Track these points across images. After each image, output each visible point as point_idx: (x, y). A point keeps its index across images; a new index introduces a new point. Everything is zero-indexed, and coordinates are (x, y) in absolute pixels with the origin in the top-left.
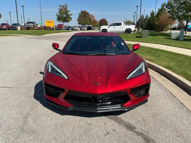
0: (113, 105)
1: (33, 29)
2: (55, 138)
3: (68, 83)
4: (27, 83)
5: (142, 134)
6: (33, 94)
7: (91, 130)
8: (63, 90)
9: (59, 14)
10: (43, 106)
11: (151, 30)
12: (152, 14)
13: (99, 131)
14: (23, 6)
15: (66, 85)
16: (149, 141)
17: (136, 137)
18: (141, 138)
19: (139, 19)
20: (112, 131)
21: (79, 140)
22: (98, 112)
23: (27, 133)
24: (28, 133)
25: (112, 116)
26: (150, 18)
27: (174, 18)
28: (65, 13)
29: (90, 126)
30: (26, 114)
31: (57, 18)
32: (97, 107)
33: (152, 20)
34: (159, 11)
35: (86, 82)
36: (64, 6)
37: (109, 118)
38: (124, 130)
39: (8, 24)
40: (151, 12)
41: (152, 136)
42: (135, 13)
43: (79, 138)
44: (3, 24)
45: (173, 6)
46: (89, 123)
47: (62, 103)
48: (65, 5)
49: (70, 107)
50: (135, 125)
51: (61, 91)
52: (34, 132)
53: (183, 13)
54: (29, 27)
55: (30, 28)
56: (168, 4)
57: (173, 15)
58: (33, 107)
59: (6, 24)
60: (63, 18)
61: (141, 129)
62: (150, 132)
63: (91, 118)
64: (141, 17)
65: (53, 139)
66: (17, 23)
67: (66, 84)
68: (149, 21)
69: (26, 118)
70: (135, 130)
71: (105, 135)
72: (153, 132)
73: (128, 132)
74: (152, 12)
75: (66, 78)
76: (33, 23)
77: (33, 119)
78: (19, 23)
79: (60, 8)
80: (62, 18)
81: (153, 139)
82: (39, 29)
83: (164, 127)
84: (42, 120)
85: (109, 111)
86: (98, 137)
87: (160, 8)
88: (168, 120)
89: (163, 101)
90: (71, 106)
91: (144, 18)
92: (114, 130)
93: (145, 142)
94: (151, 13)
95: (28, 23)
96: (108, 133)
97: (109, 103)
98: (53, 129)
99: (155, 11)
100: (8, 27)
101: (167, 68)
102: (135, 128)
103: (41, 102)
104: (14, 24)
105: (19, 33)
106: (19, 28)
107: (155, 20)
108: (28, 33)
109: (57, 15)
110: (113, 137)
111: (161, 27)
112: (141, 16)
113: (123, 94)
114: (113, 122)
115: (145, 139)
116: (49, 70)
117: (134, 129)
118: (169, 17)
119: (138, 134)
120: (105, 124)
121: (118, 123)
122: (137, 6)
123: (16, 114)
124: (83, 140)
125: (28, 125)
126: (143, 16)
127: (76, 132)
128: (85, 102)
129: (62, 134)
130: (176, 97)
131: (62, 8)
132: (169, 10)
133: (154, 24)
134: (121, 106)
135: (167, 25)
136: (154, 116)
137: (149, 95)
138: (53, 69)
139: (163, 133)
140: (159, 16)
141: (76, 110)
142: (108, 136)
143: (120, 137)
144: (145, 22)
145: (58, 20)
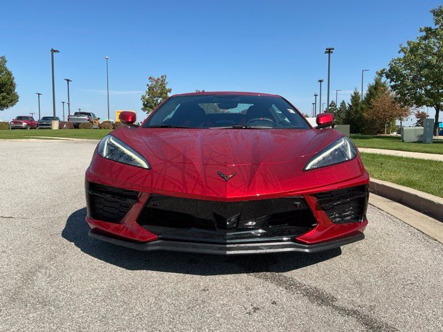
0: (270, 236)
1: (86, 126)
2: (103, 317)
3: (150, 177)
4: (52, 210)
5: (355, 312)
6: (62, 230)
7: (209, 301)
8: (134, 197)
9: (147, 97)
10: (82, 252)
11: (355, 133)
12: (355, 98)
13: (231, 303)
14: (68, 80)
15: (145, 180)
16: (379, 327)
17: (340, 319)
18: (352, 321)
19: (325, 110)
20: (268, 304)
21: (170, 322)
22: (228, 253)
23: (26, 306)
24: (29, 305)
25: (268, 273)
26: (350, 106)
27: (407, 101)
28: (161, 94)
29: (207, 292)
30: (33, 265)
31: (144, 104)
32: (226, 240)
33: (356, 112)
34: (370, 91)
35: (197, 172)
36: (158, 79)
37: (260, 278)
38: (302, 303)
39: (32, 117)
40: (353, 95)
41: (384, 316)
42: (316, 95)
43: (173, 319)
44: (20, 118)
45: (402, 75)
46: (202, 288)
47: (131, 233)
48: (162, 77)
49: (151, 243)
50: (333, 293)
51: (129, 201)
52: (44, 303)
53: (426, 90)
54: (78, 124)
55: (80, 126)
56: (390, 71)
57: (405, 95)
58: (56, 254)
59: (28, 117)
60: (155, 105)
61: (353, 302)
62: (377, 309)
63: (208, 277)
64: (330, 106)
65: (95, 318)
66: (52, 116)
67: (144, 178)
68: (348, 113)
69: (30, 274)
70: (336, 304)
71: (249, 313)
72: (387, 309)
73: (314, 307)
74: (355, 93)
75: (146, 166)
76: (89, 114)
77: (50, 276)
78: (56, 116)
79: (150, 83)
80: (153, 105)
81: (390, 323)
82: (100, 128)
83: (415, 297)
84: (74, 278)
85: (258, 251)
86: (227, 316)
87: (373, 83)
88: (423, 282)
89: (403, 245)
90: (155, 240)
91: (337, 107)
92: (274, 303)
93: (367, 331)
94: (352, 97)
95: (76, 114)
96: (256, 309)
97: (260, 231)
98: (99, 299)
99: (360, 92)
100: (32, 124)
101: (403, 184)
102: (333, 299)
103: (77, 245)
104: (45, 118)
105: (56, 134)
106: (55, 125)
107: (362, 109)
108: (76, 135)
109: (143, 97)
110: (273, 318)
111: (377, 125)
112: (330, 103)
113: (296, 205)
114: (272, 286)
115: (367, 324)
116: (102, 151)
117: (332, 301)
118: (395, 99)
119: (344, 311)
120: (247, 289)
121: (286, 288)
122: (321, 81)
123: (7, 265)
124: (183, 323)
125: (33, 289)
126: (333, 104)
127: (164, 305)
128: (193, 229)
129: (125, 310)
130: (436, 238)
131: (154, 83)
132: (393, 83)
133: (361, 118)
134: (293, 240)
135: (392, 118)
136: (385, 274)
137: (366, 222)
138: (113, 150)
139: (415, 311)
140: (372, 100)
141: (168, 248)
142: (256, 315)
143: (290, 319)
144: (339, 116)
145: (144, 110)
